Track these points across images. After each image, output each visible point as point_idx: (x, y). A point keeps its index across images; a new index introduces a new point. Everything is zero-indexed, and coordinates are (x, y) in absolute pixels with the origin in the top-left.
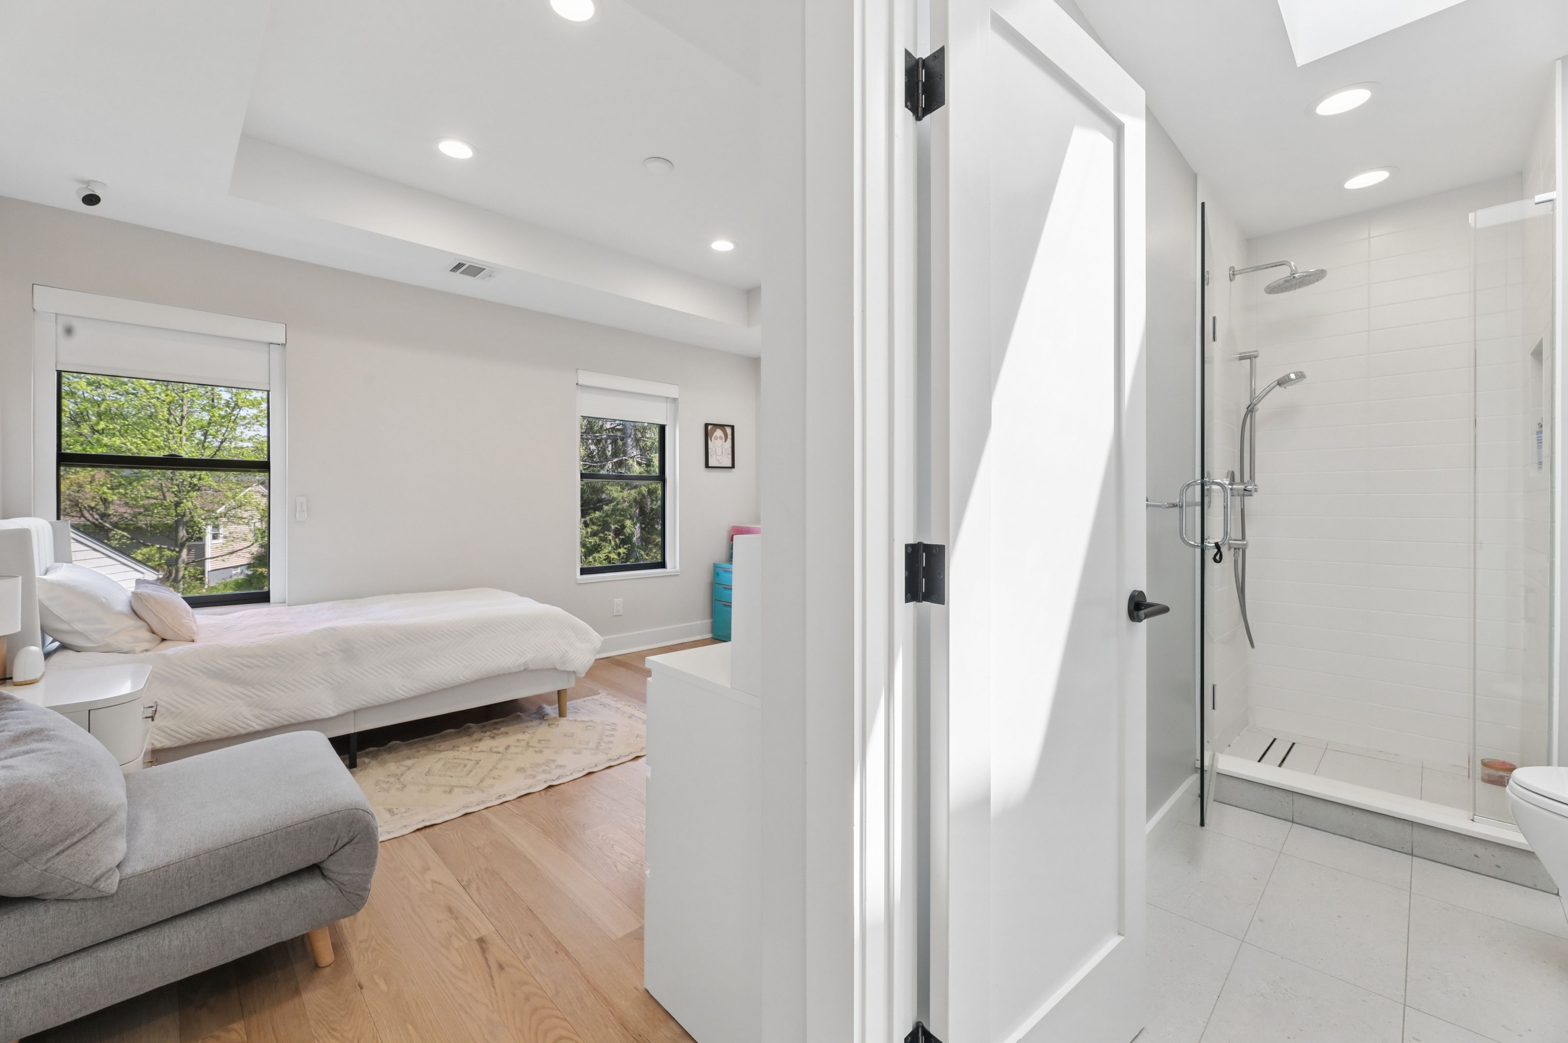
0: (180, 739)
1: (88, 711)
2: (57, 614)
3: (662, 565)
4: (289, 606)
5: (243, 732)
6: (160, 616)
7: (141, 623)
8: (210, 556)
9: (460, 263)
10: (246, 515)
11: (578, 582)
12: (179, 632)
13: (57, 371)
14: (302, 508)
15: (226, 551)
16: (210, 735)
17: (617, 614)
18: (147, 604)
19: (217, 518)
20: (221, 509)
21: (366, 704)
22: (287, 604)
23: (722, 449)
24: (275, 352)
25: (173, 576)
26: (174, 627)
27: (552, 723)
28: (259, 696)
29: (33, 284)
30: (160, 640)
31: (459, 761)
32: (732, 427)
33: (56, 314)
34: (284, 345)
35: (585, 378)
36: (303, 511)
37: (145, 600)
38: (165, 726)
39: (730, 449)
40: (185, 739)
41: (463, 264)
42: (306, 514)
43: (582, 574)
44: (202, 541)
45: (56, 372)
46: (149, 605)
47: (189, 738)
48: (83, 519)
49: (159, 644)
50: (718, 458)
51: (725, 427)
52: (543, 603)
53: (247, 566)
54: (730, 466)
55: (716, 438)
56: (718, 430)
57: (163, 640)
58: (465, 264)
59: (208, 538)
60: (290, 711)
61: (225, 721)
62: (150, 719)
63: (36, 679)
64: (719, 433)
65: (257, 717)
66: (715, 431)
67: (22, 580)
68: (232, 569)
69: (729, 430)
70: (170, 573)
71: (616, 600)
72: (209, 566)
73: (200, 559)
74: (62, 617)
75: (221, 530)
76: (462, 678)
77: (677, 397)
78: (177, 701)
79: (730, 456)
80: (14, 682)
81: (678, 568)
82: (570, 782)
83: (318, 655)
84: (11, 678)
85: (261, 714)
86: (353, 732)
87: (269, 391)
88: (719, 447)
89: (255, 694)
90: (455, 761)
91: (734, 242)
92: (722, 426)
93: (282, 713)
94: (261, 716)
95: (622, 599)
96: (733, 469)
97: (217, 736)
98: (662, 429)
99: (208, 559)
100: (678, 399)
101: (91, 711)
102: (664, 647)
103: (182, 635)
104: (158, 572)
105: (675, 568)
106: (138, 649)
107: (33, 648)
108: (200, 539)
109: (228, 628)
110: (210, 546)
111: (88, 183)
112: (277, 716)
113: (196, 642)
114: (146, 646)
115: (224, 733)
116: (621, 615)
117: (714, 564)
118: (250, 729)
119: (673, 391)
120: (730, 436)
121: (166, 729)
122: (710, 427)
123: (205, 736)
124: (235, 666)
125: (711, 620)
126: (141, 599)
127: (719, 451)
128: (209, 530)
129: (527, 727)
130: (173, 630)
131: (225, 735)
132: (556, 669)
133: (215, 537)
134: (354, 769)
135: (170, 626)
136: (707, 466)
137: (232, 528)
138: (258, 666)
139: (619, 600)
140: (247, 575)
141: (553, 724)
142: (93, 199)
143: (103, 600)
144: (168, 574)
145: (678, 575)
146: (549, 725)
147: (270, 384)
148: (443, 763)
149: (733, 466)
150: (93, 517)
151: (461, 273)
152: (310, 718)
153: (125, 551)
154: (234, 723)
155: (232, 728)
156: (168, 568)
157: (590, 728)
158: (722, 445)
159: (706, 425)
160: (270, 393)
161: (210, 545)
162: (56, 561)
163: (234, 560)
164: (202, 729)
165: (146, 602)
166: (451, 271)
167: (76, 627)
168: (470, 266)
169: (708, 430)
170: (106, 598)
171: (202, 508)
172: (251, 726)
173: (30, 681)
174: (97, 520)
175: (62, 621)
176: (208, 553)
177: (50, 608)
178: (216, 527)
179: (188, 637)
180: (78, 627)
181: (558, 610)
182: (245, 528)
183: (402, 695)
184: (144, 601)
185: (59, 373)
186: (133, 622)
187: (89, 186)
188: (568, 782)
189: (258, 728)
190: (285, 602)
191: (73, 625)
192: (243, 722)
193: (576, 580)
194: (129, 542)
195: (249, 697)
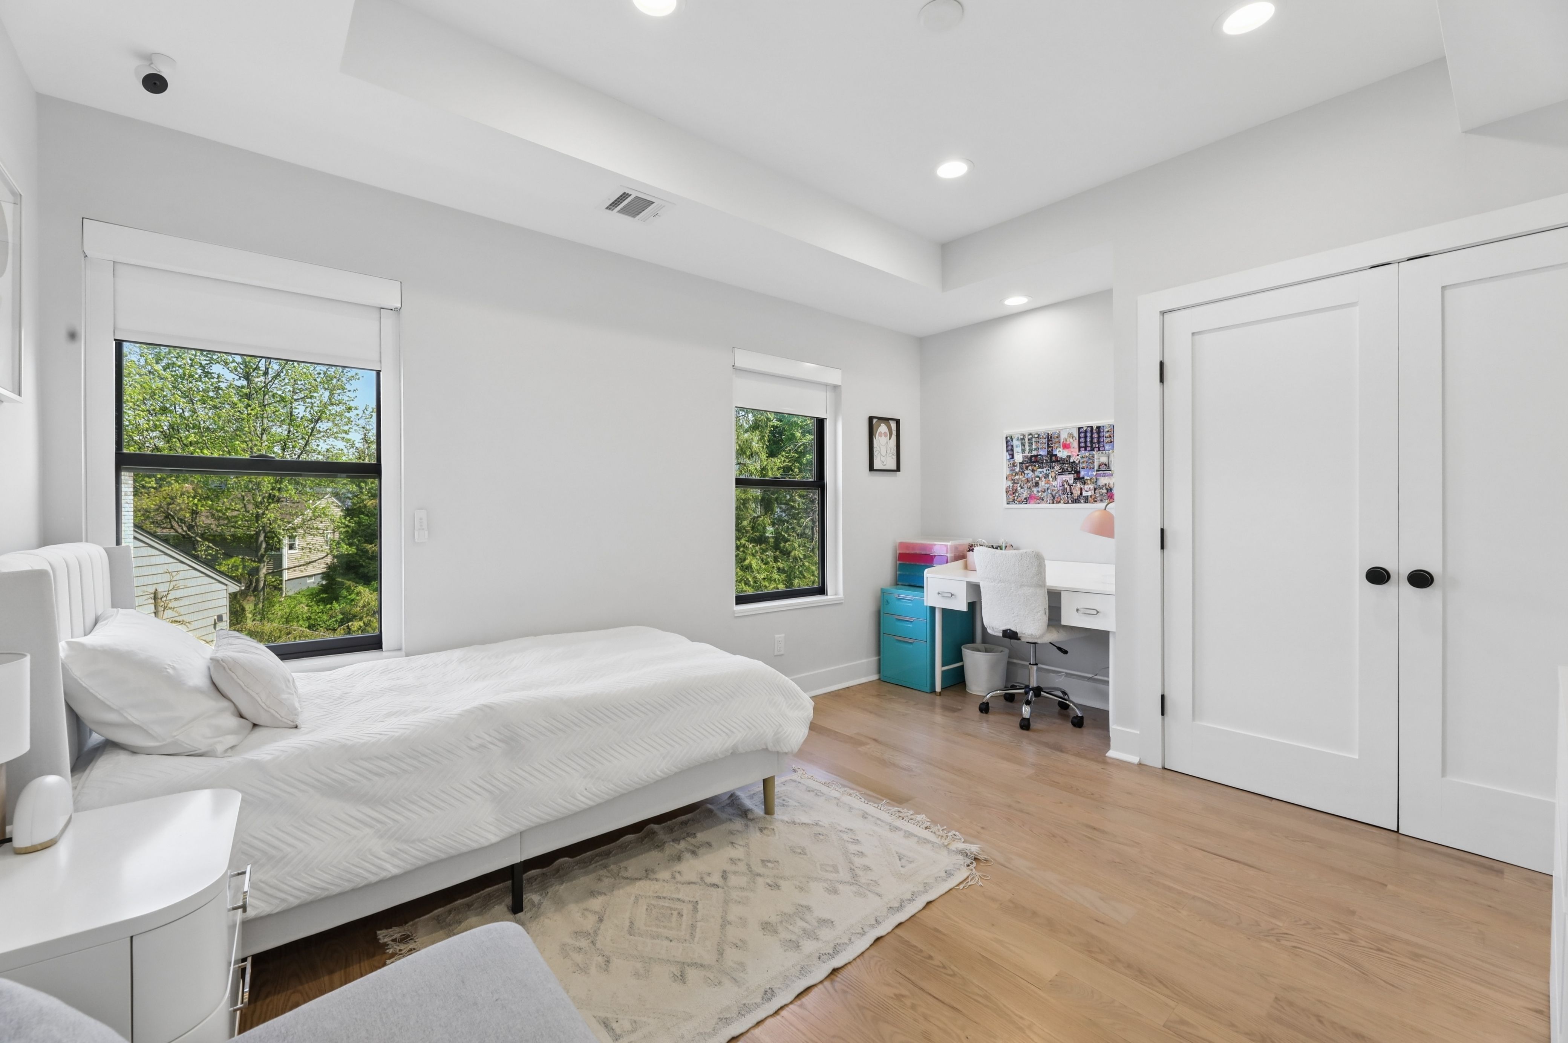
0: (283, 900)
1: (129, 939)
2: (102, 698)
3: (821, 590)
4: (407, 656)
5: (373, 879)
6: (250, 692)
7: (225, 704)
8: (287, 567)
9: (625, 193)
10: (321, 526)
11: (736, 615)
12: (276, 715)
13: (115, 340)
14: (421, 526)
15: (302, 562)
16: (327, 889)
17: (779, 653)
18: (233, 674)
19: (294, 529)
20: (298, 521)
21: (538, 820)
22: (403, 653)
23: (887, 448)
24: (388, 321)
25: (254, 584)
26: (269, 708)
27: (764, 826)
28: (394, 820)
29: (83, 218)
30: (251, 725)
31: (667, 904)
32: (898, 422)
33: (114, 262)
34: (397, 310)
35: (744, 359)
36: (423, 529)
37: (230, 670)
38: (261, 881)
39: (895, 448)
40: (291, 899)
41: (628, 194)
42: (426, 532)
43: (737, 603)
44: (279, 551)
45: (114, 342)
46: (235, 677)
47: (296, 897)
48: (172, 530)
49: (249, 734)
50: (883, 459)
51: (890, 421)
52: (734, 653)
53: (321, 575)
54: (895, 468)
55: (880, 435)
56: (882, 425)
57: (255, 725)
58: (631, 195)
59: (285, 551)
60: (438, 842)
61: (348, 865)
62: (240, 911)
63: (51, 840)
64: (883, 428)
65: (393, 855)
66: (880, 426)
67: (31, 662)
68: (307, 578)
69: (893, 425)
70: (251, 582)
71: (777, 636)
72: (286, 575)
73: (278, 569)
74: (108, 703)
75: (297, 542)
76: (659, 773)
77: (839, 383)
78: (278, 839)
79: (895, 457)
80: (14, 848)
81: (841, 595)
82: (858, 960)
83: (472, 749)
84: (10, 840)
85: (398, 849)
86: (519, 861)
87: (380, 371)
88: (884, 443)
89: (389, 818)
90: (661, 903)
91: (970, 161)
92: (886, 420)
93: (427, 845)
94: (397, 851)
95: (783, 635)
96: (898, 473)
97: (336, 890)
98: (820, 423)
99: (286, 569)
100: (840, 386)
101: (134, 938)
102: (829, 693)
103: (281, 718)
104: (241, 584)
105: (836, 594)
106: (220, 748)
107: (51, 780)
108: (279, 549)
109: (339, 698)
110: (288, 557)
111: (149, 58)
112: (421, 852)
113: (300, 728)
114: (231, 740)
115: (346, 884)
116: (782, 655)
117: (882, 589)
118: (384, 875)
119: (834, 377)
120: (894, 433)
121: (262, 885)
122: (875, 421)
123: (319, 892)
124: (360, 775)
125: (877, 658)
126: (224, 668)
127: (883, 452)
128: (286, 541)
129: (731, 833)
130: (268, 712)
131: (348, 886)
132: (766, 750)
133: (291, 547)
134: (520, 914)
135: (265, 707)
136: (871, 468)
137: (309, 538)
138: (392, 773)
139: (779, 637)
140: (322, 585)
141: (766, 828)
142: (157, 83)
143: (170, 671)
144: (249, 583)
145: (842, 603)
146: (761, 830)
147: (381, 361)
148: (645, 907)
149: (898, 469)
150: (182, 529)
151: (619, 212)
152: (464, 849)
153: (210, 563)
154: (361, 868)
155: (357, 875)
156: (249, 577)
157: (821, 837)
158: (887, 443)
159: (871, 419)
160: (381, 373)
161: (287, 555)
162: (113, 606)
163: (310, 570)
164: (318, 882)
165: (231, 672)
166: (607, 208)
167: (130, 718)
168: (637, 197)
169: (872, 423)
170: (174, 668)
171: (282, 520)
172: (385, 870)
173: (40, 844)
174: (186, 532)
175: (110, 709)
176: (285, 564)
177: (91, 691)
178: (292, 537)
179: (289, 722)
180: (134, 716)
181: (760, 663)
182: (321, 540)
183: (582, 802)
184: (228, 671)
185: (119, 344)
186: (213, 704)
187: (152, 63)
188: (854, 959)
189: (395, 871)
190: (400, 649)
191: (125, 715)
192: (373, 865)
193: (734, 612)
194: (214, 553)
195: (378, 821)
